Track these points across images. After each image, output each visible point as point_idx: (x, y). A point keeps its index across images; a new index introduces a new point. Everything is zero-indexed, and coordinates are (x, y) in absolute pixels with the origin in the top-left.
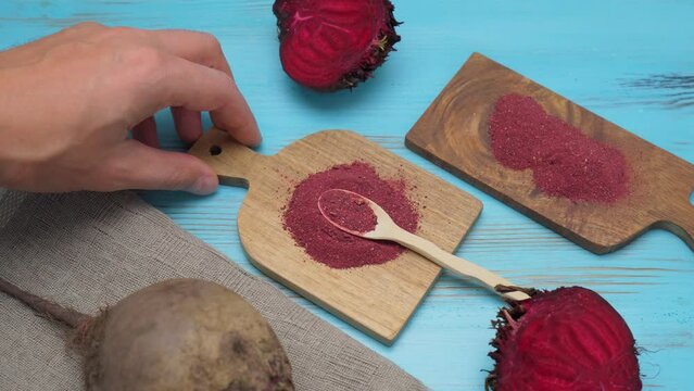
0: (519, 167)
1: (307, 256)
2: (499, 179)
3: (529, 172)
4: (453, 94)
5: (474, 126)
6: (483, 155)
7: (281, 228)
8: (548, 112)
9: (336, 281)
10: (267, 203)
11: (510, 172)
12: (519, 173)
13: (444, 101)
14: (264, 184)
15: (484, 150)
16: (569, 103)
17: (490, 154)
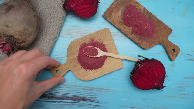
0: (129, 26)
1: (95, 70)
2: (124, 29)
3: (131, 27)
4: (115, 3)
5: (120, 13)
6: (121, 22)
7: (85, 71)
8: (139, 10)
9: (105, 68)
10: (78, 70)
11: (127, 27)
12: (129, 28)
13: (113, 6)
14: (73, 67)
15: (121, 21)
16: (144, 8)
17: (123, 22)
